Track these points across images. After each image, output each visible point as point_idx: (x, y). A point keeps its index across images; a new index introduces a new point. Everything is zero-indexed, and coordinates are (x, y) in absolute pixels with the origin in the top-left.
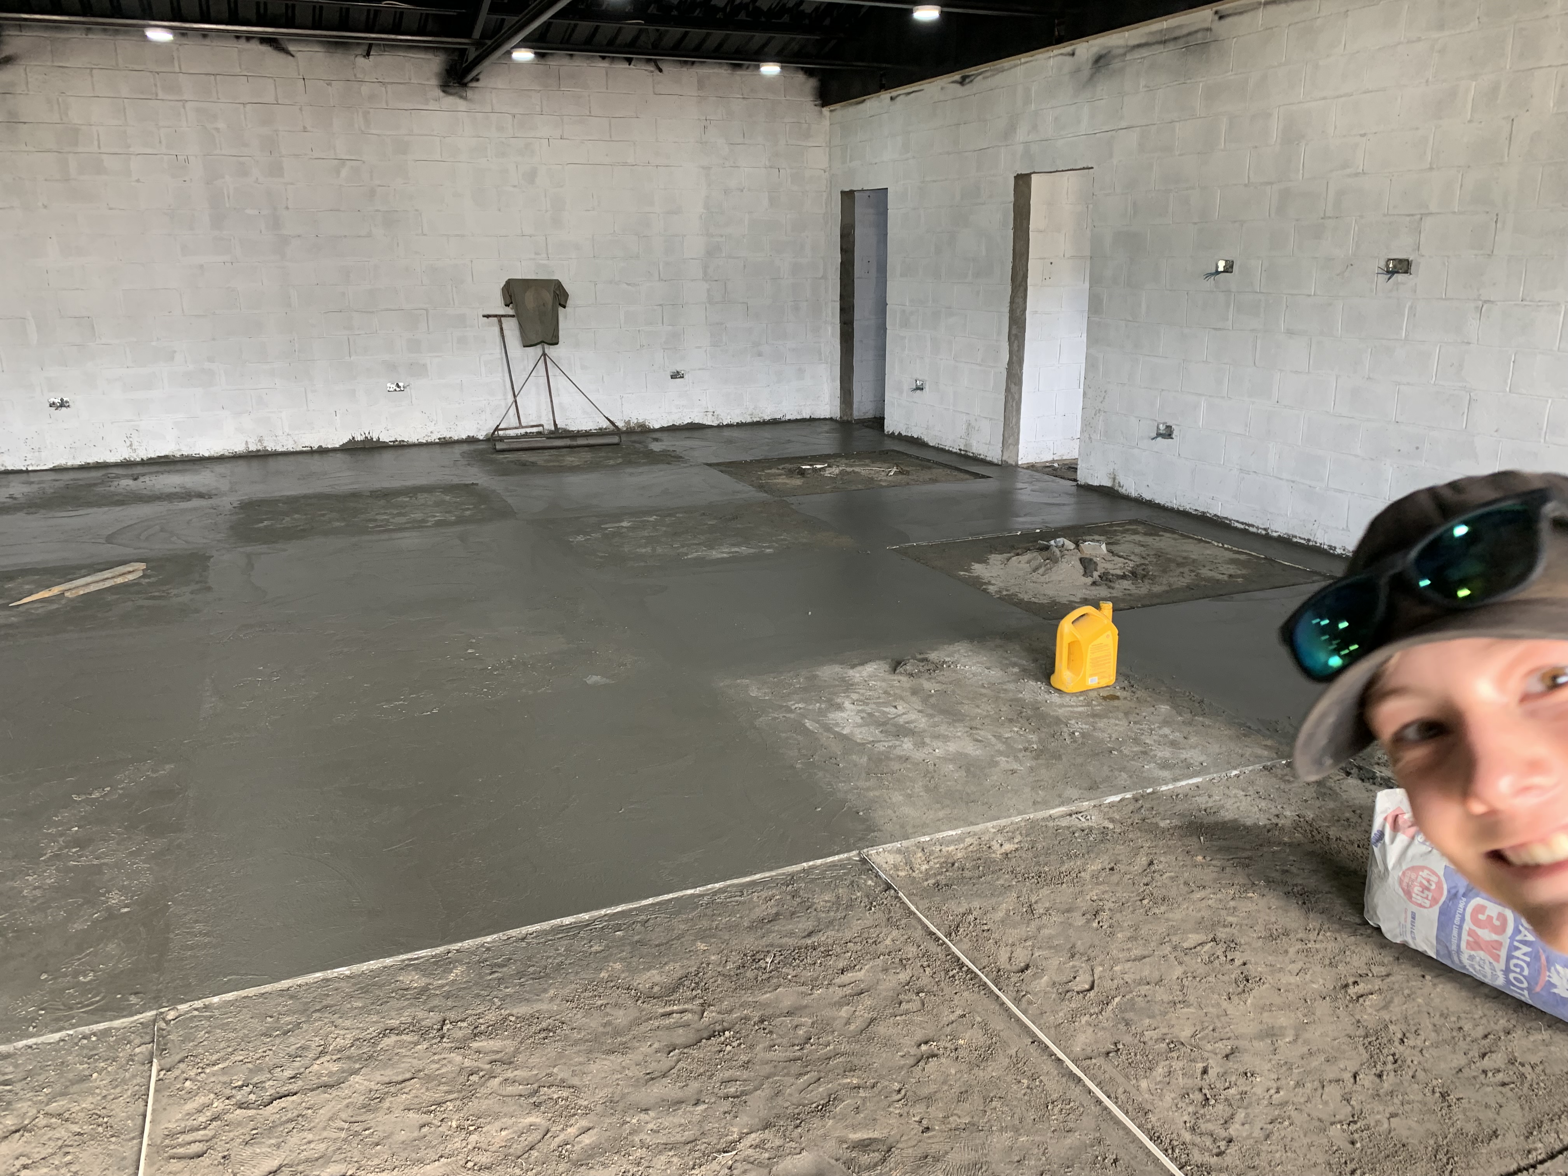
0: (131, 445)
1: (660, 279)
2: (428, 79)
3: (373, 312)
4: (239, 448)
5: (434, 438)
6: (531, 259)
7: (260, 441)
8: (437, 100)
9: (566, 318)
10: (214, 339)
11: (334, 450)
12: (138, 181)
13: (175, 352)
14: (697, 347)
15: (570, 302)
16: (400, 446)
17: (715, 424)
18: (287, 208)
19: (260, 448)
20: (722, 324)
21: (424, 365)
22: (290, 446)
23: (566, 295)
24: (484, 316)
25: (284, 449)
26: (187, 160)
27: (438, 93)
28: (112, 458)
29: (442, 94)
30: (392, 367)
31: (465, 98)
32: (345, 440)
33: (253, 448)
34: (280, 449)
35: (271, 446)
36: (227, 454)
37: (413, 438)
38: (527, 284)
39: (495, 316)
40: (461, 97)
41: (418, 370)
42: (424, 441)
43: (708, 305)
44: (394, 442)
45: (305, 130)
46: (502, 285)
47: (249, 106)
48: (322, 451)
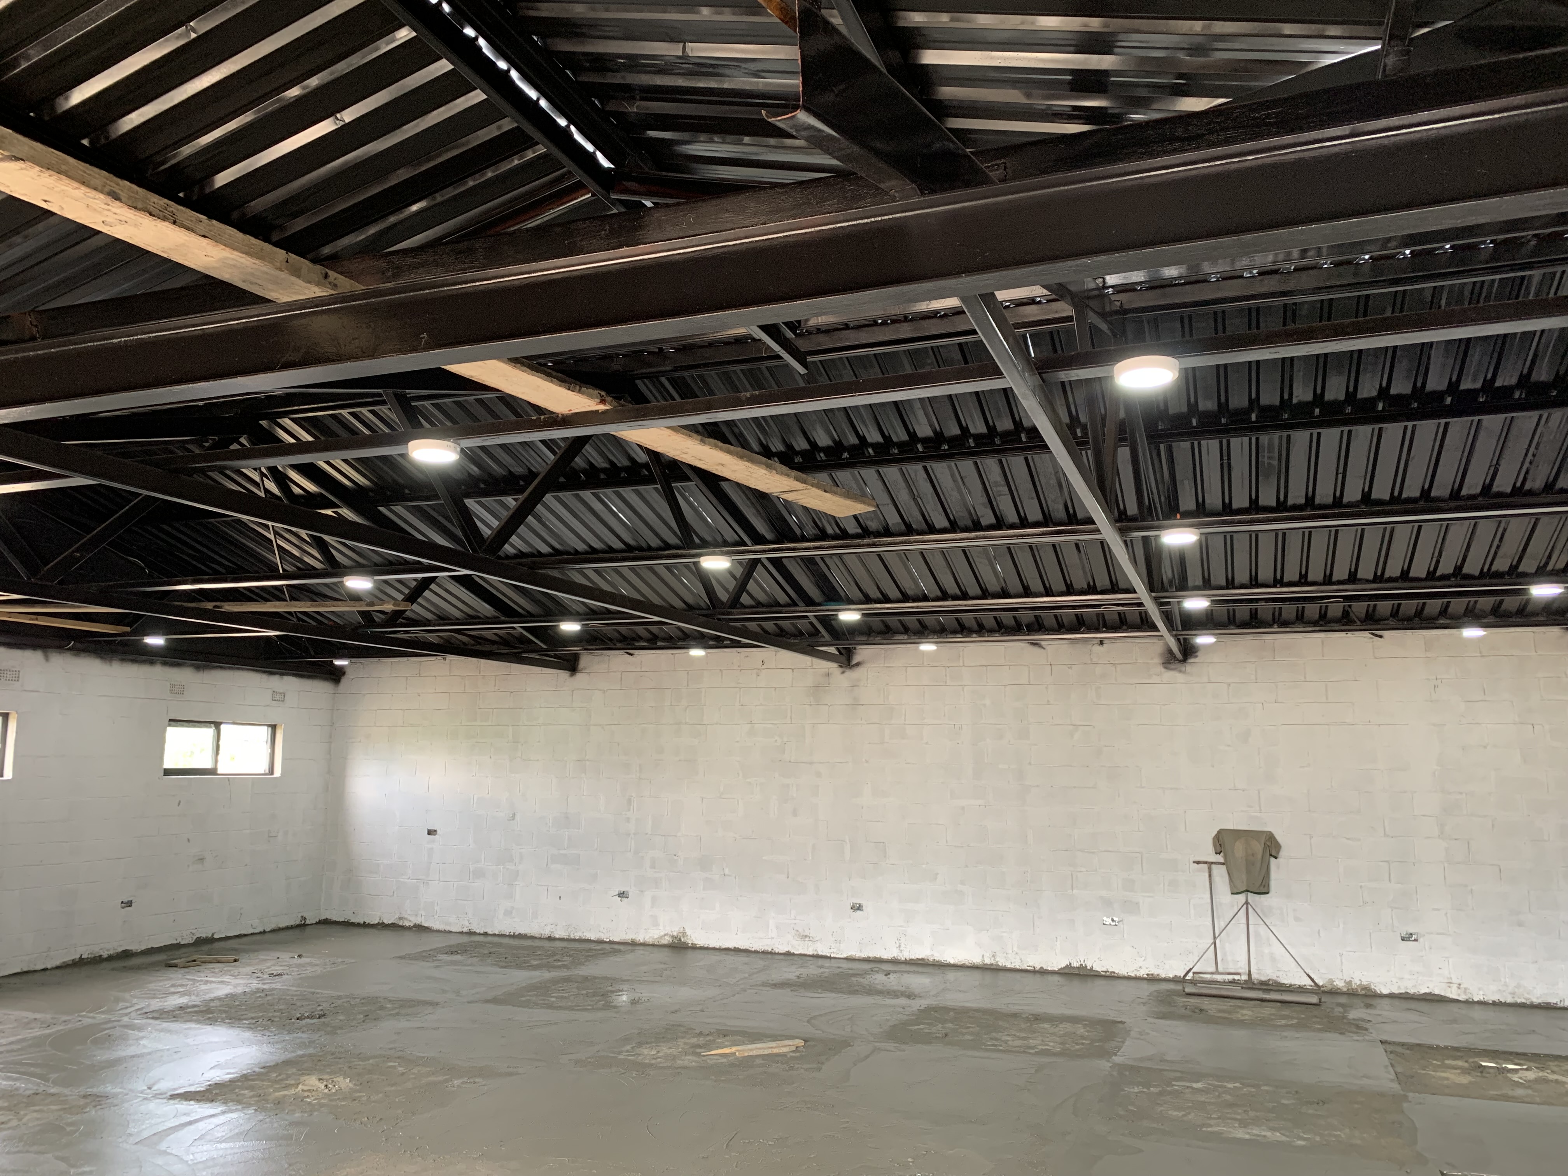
0: (900, 946)
1: (1385, 835)
2: (1152, 659)
3: (1093, 853)
4: (977, 960)
5: (1143, 973)
6: (1242, 811)
7: (993, 956)
8: (1160, 674)
9: (1278, 867)
10: (967, 866)
11: (1053, 973)
12: (927, 743)
13: (937, 874)
14: (1434, 909)
15: (1282, 853)
16: (1111, 977)
17: (1462, 998)
18: (1030, 764)
19: (993, 962)
20: (1466, 886)
21: (1137, 904)
22: (1017, 965)
23: (1278, 847)
24: (1194, 862)
25: (1012, 966)
26: (961, 728)
27: (1161, 669)
28: (886, 955)
29: (1163, 670)
30: (1108, 903)
31: (1184, 672)
32: (1063, 965)
33: (987, 961)
34: (1009, 966)
35: (1002, 962)
36: (967, 963)
37: (1123, 971)
38: (1237, 834)
39: (1206, 863)
40: (1180, 671)
41: (1131, 907)
42: (1133, 975)
43: (1446, 865)
44: (1106, 972)
45: (1048, 703)
46: (1214, 835)
47: (1008, 687)
48: (1043, 972)
